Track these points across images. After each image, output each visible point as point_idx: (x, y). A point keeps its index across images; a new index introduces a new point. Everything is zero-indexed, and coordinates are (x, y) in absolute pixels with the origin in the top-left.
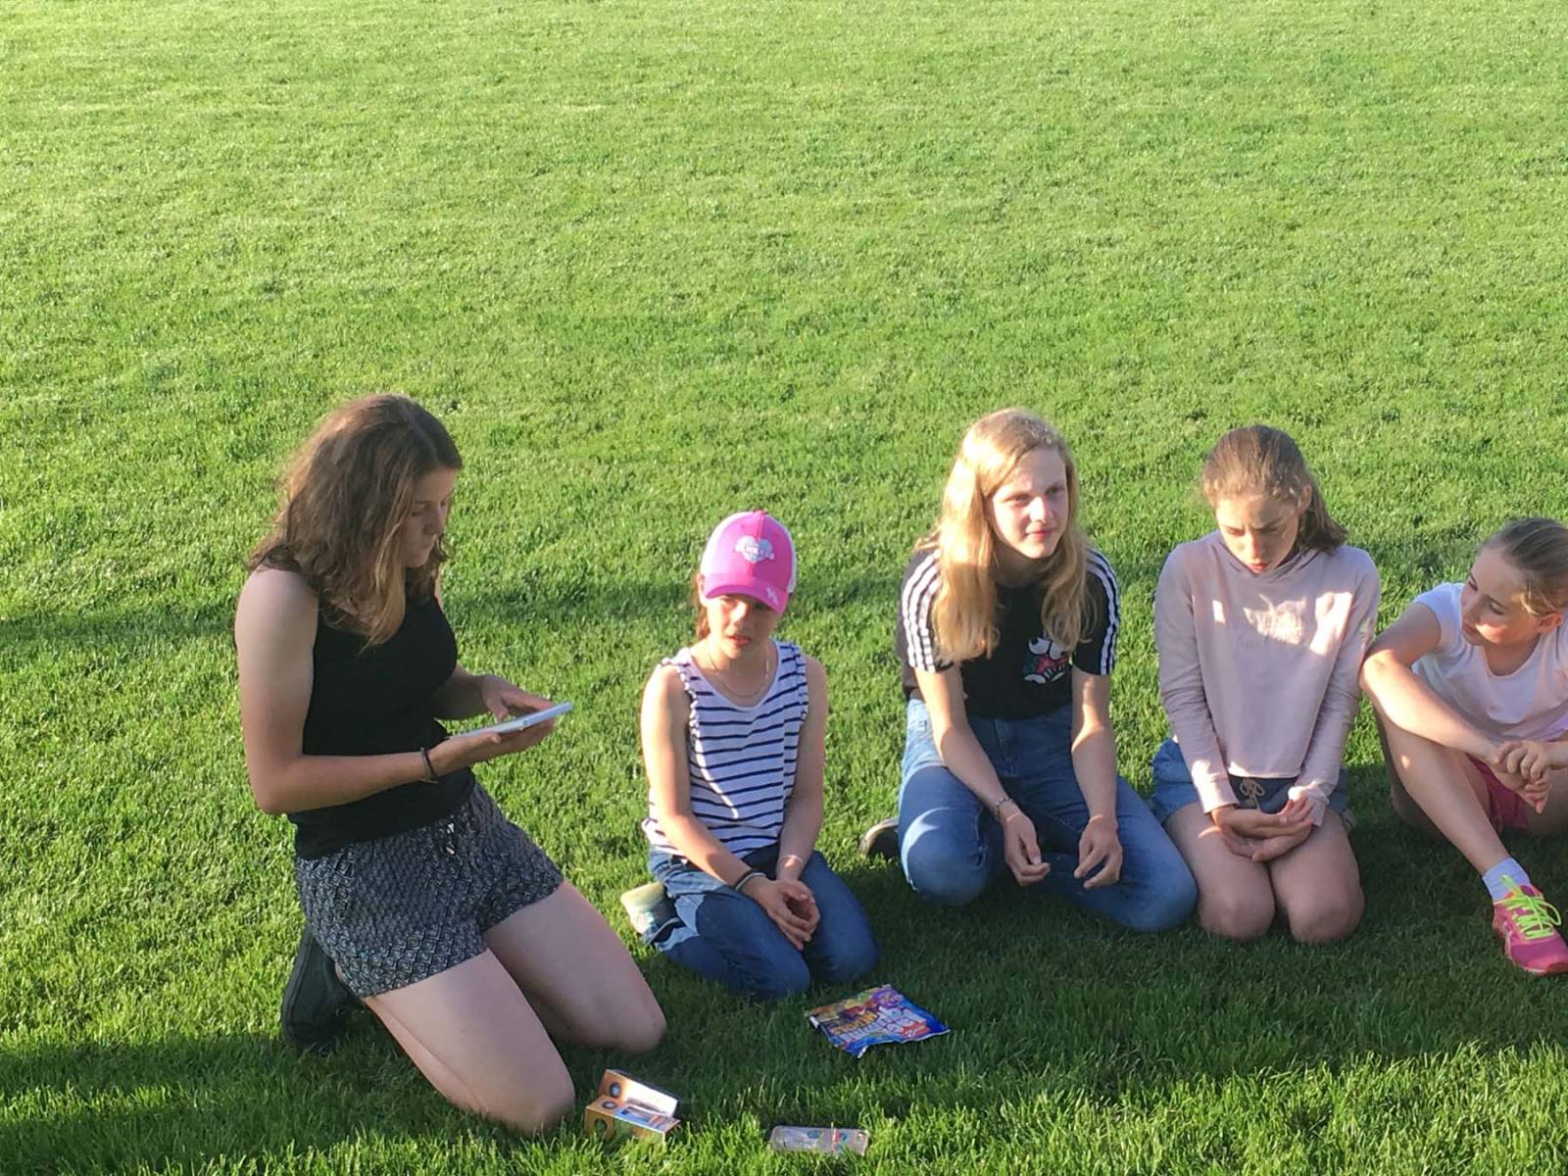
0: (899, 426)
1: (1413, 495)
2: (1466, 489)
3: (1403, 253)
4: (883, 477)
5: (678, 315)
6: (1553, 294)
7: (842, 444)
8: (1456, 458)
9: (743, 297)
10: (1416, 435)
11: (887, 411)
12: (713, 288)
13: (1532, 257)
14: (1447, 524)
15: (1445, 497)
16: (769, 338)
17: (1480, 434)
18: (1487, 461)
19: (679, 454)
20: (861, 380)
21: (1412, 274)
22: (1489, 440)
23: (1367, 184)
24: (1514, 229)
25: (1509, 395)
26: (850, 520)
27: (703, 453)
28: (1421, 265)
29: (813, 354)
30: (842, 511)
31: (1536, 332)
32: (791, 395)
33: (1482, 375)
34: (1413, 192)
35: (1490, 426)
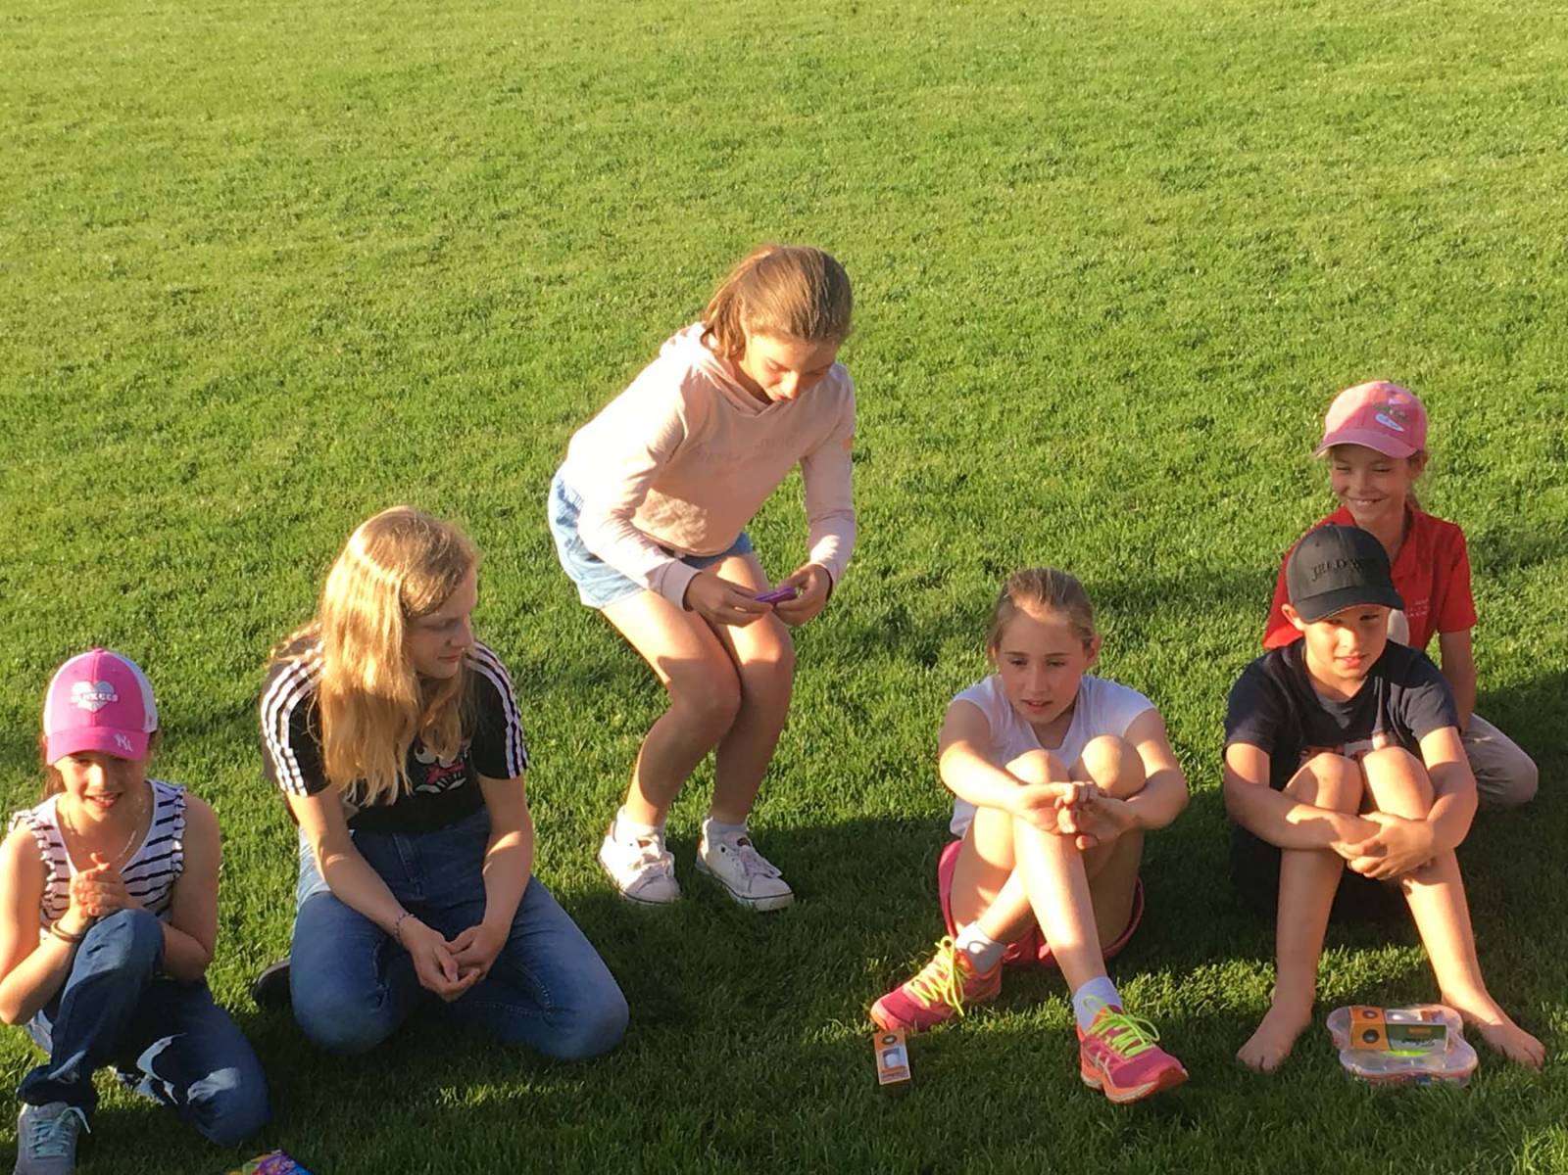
0: (316, 503)
1: (881, 544)
2: (939, 533)
3: (878, 275)
4: (296, 564)
5: (65, 391)
6: (1036, 311)
7: (251, 528)
8: (928, 498)
9: (142, 365)
10: (888, 476)
11: (302, 487)
12: (108, 357)
13: (1015, 272)
14: (916, 574)
15: (914, 543)
16: (172, 409)
17: (955, 471)
18: (961, 500)
19: (59, 554)
20: (273, 452)
21: (889, 297)
22: (965, 477)
23: (842, 200)
24: (998, 243)
25: (986, 426)
26: (255, 615)
27: (88, 549)
28: (898, 287)
29: (221, 426)
30: (248, 605)
31: (1018, 355)
32: (194, 475)
33: (959, 406)
34: (893, 205)
35: (968, 459)
